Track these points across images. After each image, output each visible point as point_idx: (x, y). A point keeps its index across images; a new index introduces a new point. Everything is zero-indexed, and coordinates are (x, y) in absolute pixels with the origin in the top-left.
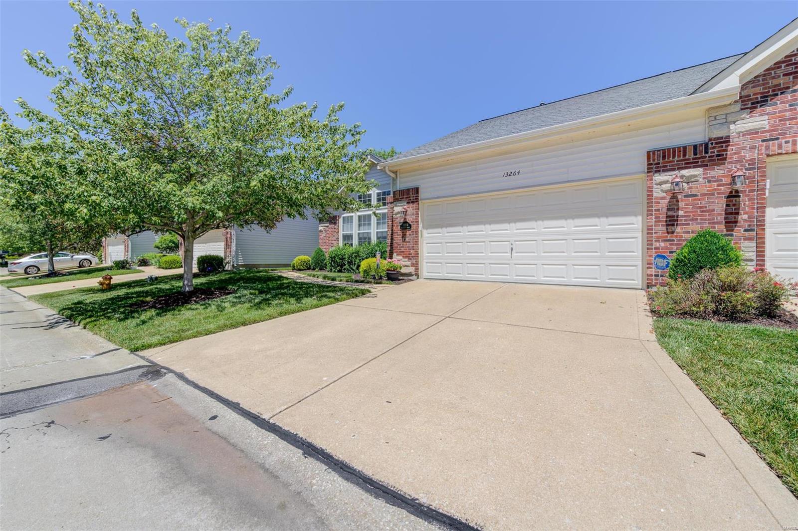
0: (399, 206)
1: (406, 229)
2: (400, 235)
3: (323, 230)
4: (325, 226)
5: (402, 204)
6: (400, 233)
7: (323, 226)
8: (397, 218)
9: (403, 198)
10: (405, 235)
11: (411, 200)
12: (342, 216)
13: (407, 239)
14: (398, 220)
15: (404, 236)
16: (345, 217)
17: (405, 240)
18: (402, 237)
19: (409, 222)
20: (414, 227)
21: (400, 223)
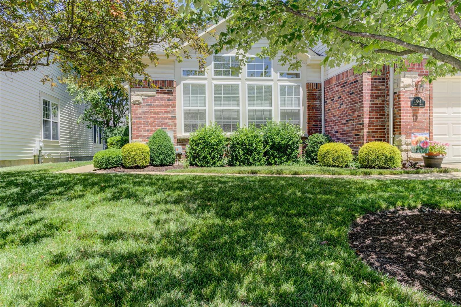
0: (408, 77)
1: (419, 106)
2: (410, 113)
3: (141, 101)
4: (145, 96)
5: (413, 76)
6: (410, 110)
7: (141, 95)
8: (406, 92)
9: (414, 68)
10: (418, 113)
11: (423, 72)
12: (182, 82)
13: (419, 118)
14: (406, 95)
15: (415, 115)
16: (188, 85)
17: (416, 119)
18: (413, 116)
19: (421, 97)
20: (427, 104)
21: (410, 98)
